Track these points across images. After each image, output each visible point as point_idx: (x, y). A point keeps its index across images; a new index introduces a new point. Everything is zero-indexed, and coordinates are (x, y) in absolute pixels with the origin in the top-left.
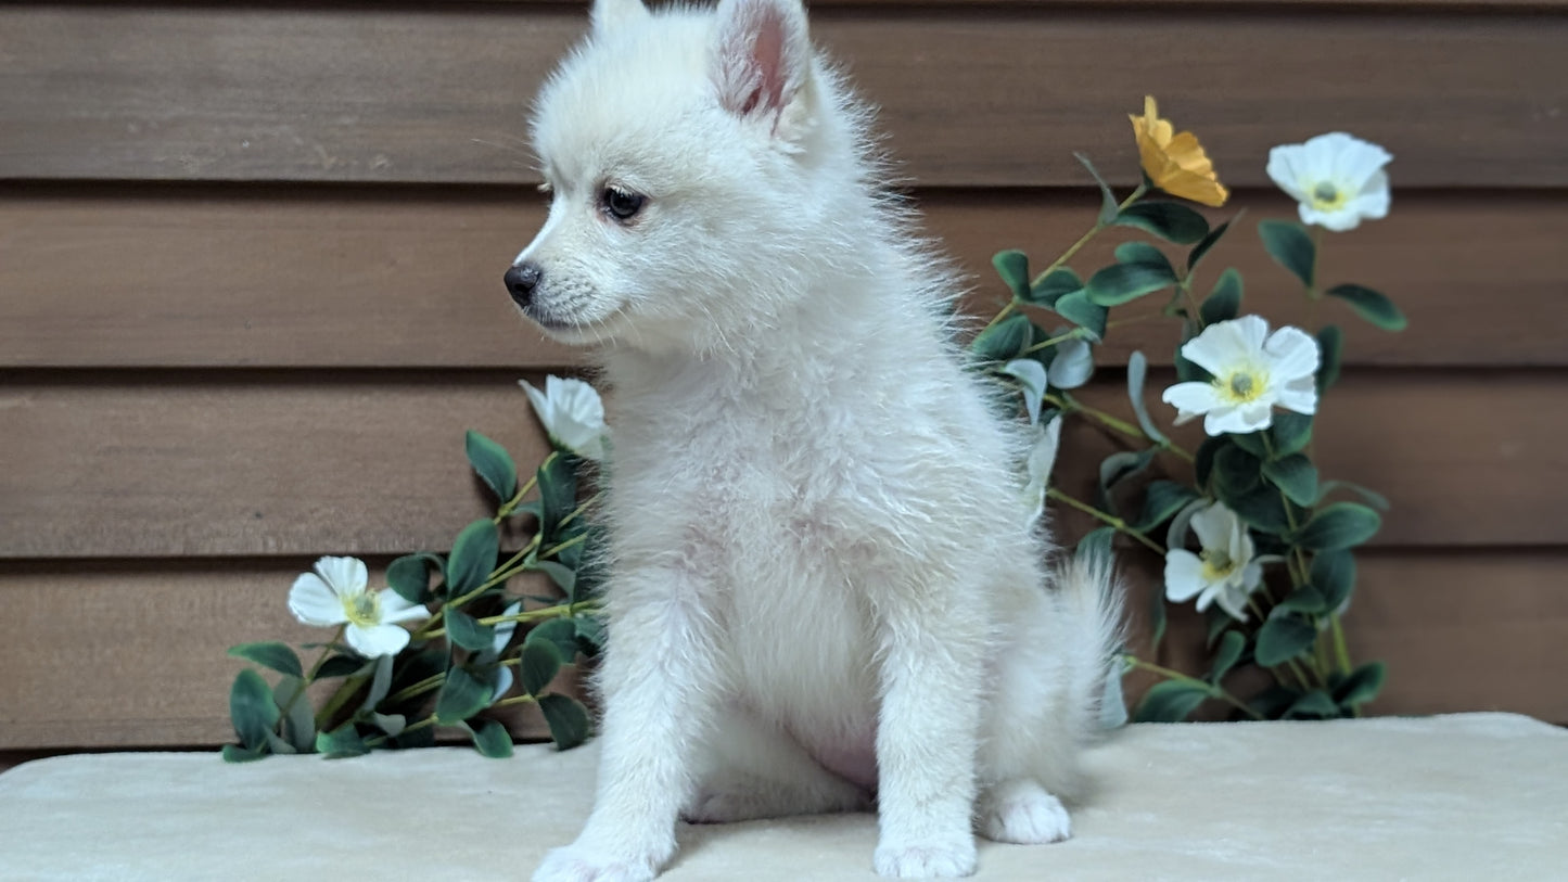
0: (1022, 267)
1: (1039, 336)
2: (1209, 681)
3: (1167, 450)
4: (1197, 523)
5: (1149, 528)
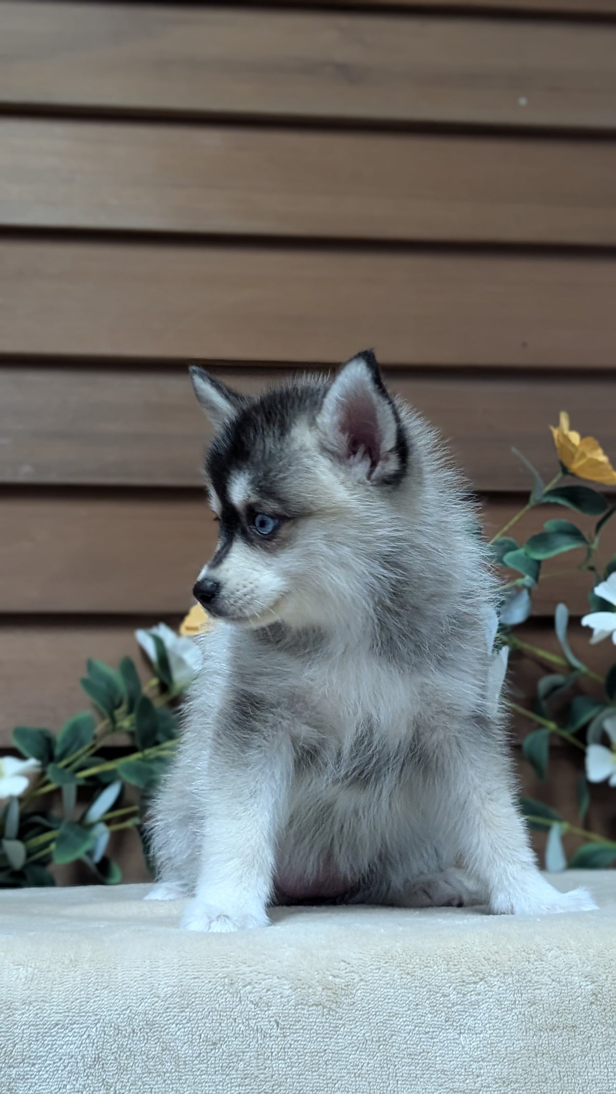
3: (585, 676)
5: (573, 729)
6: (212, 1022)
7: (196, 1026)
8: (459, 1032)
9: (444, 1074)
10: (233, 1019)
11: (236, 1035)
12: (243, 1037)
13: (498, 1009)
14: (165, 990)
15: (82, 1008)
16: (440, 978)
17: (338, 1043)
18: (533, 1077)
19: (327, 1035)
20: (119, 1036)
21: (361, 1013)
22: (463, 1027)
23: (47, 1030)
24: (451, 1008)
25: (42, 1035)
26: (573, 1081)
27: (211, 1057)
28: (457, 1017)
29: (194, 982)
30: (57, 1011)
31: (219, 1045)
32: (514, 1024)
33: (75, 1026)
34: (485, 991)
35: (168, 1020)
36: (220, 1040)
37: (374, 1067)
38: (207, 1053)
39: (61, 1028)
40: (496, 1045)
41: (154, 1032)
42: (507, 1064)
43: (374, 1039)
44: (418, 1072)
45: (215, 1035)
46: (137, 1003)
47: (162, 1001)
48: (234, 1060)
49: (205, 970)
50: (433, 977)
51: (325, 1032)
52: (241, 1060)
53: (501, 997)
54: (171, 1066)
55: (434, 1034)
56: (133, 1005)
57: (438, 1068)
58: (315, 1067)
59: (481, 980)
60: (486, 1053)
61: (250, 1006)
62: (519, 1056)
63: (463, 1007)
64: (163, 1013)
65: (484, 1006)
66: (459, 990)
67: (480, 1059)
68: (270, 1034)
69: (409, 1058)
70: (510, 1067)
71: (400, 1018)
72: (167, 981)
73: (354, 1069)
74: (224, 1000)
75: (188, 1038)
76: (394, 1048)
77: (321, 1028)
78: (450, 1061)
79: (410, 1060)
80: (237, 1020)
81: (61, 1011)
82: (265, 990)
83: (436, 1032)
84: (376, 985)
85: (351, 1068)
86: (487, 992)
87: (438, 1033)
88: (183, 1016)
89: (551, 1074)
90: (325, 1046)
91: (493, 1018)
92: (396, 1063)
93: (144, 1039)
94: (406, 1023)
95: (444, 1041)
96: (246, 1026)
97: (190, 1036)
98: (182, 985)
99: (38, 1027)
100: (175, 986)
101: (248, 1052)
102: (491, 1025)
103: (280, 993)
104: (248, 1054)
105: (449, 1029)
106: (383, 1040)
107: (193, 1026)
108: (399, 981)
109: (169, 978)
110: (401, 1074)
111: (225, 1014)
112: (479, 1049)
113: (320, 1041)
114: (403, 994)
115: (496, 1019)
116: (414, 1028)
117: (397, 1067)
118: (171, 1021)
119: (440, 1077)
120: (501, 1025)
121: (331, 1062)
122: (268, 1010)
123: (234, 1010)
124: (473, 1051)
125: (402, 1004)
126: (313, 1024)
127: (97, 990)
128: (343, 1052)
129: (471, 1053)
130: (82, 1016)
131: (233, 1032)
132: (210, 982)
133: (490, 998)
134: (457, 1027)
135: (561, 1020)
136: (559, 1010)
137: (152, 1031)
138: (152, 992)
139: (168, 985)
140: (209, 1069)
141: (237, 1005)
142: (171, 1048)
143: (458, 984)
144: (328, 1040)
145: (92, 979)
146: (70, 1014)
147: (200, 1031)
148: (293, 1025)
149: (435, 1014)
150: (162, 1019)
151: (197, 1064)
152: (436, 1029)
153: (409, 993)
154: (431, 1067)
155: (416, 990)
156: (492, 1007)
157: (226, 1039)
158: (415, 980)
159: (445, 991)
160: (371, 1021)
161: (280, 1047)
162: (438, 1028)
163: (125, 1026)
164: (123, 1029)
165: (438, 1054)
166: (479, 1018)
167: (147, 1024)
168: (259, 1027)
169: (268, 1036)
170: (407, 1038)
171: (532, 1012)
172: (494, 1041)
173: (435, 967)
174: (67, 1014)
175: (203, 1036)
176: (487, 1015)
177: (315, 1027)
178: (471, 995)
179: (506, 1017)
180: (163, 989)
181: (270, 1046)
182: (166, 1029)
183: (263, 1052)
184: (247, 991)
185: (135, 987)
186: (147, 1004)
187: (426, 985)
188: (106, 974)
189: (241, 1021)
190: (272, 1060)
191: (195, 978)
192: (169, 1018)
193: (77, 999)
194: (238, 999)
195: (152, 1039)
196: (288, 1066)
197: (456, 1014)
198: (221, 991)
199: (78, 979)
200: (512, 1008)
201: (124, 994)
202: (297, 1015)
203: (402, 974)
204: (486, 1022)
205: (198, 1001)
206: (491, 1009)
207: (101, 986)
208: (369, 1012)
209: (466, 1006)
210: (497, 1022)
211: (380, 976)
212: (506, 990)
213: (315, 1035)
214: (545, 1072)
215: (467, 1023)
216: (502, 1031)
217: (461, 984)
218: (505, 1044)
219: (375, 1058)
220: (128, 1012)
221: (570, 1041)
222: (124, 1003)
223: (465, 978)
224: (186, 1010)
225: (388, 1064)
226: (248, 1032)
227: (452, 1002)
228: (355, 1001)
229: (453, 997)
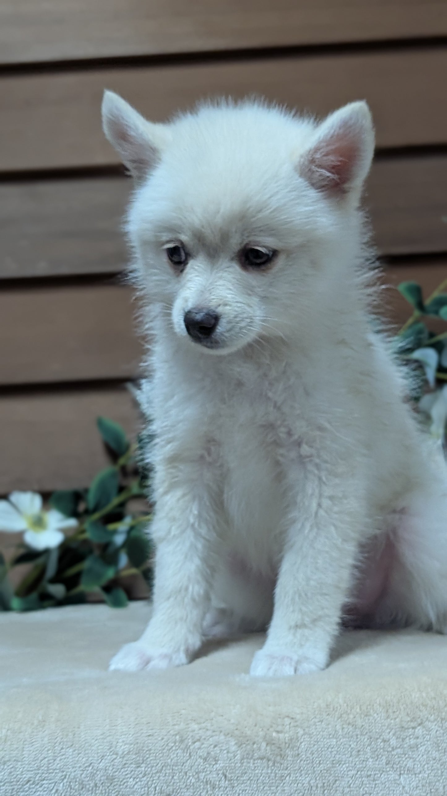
0: (417, 292)
1: (432, 335)
6: (165, 776)
7: (151, 779)
8: (399, 773)
10: (184, 772)
11: (187, 787)
12: (194, 789)
13: (436, 751)
14: (123, 747)
15: (50, 765)
16: (380, 725)
17: (284, 790)
20: (84, 790)
22: (402, 768)
23: (20, 787)
24: (391, 752)
25: (16, 791)
28: (397, 760)
29: (149, 739)
30: (29, 769)
33: (44, 782)
34: (423, 735)
35: (127, 775)
36: (173, 792)
39: (33, 784)
40: (434, 784)
41: (114, 786)
43: (319, 786)
45: (169, 788)
46: (98, 760)
47: (120, 758)
49: (158, 728)
50: (373, 725)
51: (271, 782)
53: (438, 740)
55: (376, 776)
56: (95, 761)
59: (419, 725)
60: (425, 792)
61: (199, 760)
63: (402, 749)
64: (122, 769)
65: (422, 748)
66: (399, 735)
68: (219, 785)
71: (343, 764)
72: (124, 739)
75: (144, 790)
76: (338, 792)
77: (267, 778)
80: (188, 774)
81: (31, 769)
82: (212, 746)
83: (378, 774)
84: (318, 737)
87: (379, 775)
88: (139, 771)
90: (272, 793)
91: (431, 759)
93: (105, 793)
94: (348, 769)
95: (385, 782)
96: (196, 779)
98: (137, 743)
99: (12, 784)
100: (131, 744)
102: (429, 765)
103: (227, 749)
105: (390, 770)
106: (327, 786)
107: (148, 779)
108: (341, 731)
109: (127, 736)
111: (176, 768)
112: (418, 788)
113: (267, 790)
114: (345, 743)
115: (434, 759)
116: (356, 772)
118: (129, 776)
120: (439, 766)
122: (216, 764)
123: (184, 765)
124: (413, 790)
125: (345, 751)
126: (259, 775)
127: (62, 749)
130: (50, 773)
131: (185, 784)
132: (162, 739)
133: (428, 741)
134: (397, 768)
137: (113, 785)
138: (111, 750)
139: (125, 743)
141: (188, 760)
143: (397, 730)
144: (274, 788)
145: (58, 739)
146: (40, 771)
147: (155, 783)
148: (241, 777)
149: (376, 758)
150: (121, 773)
152: (377, 772)
153: (350, 741)
155: (357, 738)
156: (429, 749)
158: (356, 729)
159: (385, 737)
160: (315, 769)
162: (379, 771)
163: (88, 781)
164: (87, 783)
166: (417, 759)
167: (107, 779)
168: (208, 780)
169: (217, 787)
170: (350, 782)
172: (433, 781)
173: (375, 715)
174: (37, 772)
176: (425, 757)
177: (261, 778)
178: (410, 739)
180: (121, 746)
182: (125, 783)
184: (196, 747)
185: (96, 746)
186: (107, 761)
187: (367, 733)
188: (70, 734)
189: (191, 774)
191: (149, 736)
193: (45, 758)
194: (188, 754)
195: (113, 792)
197: (396, 757)
198: (173, 746)
199: (46, 739)
201: (87, 752)
202: (243, 768)
203: (343, 724)
204: (425, 763)
205: (152, 757)
206: (429, 751)
207: (66, 745)
208: (313, 762)
209: (405, 749)
211: (323, 728)
213: (262, 785)
215: (406, 765)
216: (440, 772)
217: (400, 730)
220: (91, 768)
222: (87, 760)
223: (404, 724)
224: (142, 765)
226: (198, 784)
227: (392, 746)
228: (300, 752)
229: (393, 742)
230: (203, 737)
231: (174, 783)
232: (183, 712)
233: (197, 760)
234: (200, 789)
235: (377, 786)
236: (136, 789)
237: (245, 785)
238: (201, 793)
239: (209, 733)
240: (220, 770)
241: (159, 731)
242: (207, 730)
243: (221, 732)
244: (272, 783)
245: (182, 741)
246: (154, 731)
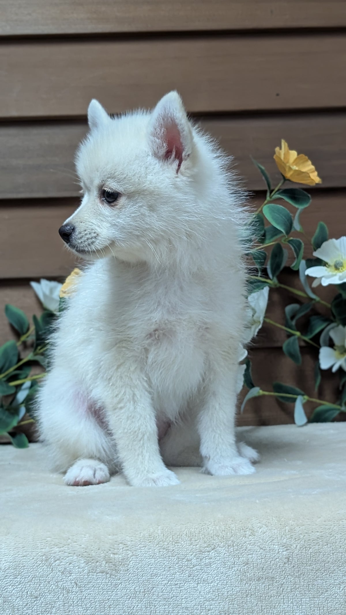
2: (340, 405)
3: (318, 302)
4: (332, 334)
5: (311, 336)
6: (34, 584)
7: (24, 586)
8: (197, 583)
9: (187, 610)
10: (48, 582)
11: (50, 592)
12: (54, 593)
13: (223, 568)
14: (5, 565)
16: (185, 550)
17: (117, 594)
18: (244, 610)
19: (110, 590)
21: (132, 575)
22: (200, 579)
24: (192, 568)
26: (270, 612)
27: (35, 605)
28: (196, 574)
29: (23, 559)
31: (39, 598)
32: (233, 577)
34: (215, 557)
35: (7, 583)
36: (39, 595)
37: (141, 608)
38: (32, 603)
40: (221, 590)
42: (228, 602)
43: (141, 591)
44: (171, 609)
45: (36, 592)
47: (3, 572)
48: (49, 607)
49: (31, 551)
50: (181, 549)
52: (54, 607)
53: (225, 560)
54: (10, 612)
55: (181, 585)
57: (183, 606)
58: (102, 610)
59: (213, 549)
60: (214, 596)
62: (236, 597)
63: (200, 566)
64: (3, 579)
65: (214, 565)
66: (198, 556)
67: (210, 599)
68: (72, 590)
69: (164, 601)
70: (230, 604)
71: (159, 577)
72: (6, 559)
73: (128, 610)
74: (42, 570)
75: (19, 594)
76: (154, 595)
77: (105, 586)
78: (191, 601)
79: (165, 602)
80: (50, 583)
82: (68, 564)
83: (182, 583)
84: (142, 557)
85: (126, 609)
86: (216, 557)
88: (16, 581)
89: (256, 608)
90: (109, 596)
91: (219, 573)
92: (156, 605)
94: (162, 580)
95: (188, 589)
96: (56, 586)
97: (21, 593)
98: (15, 561)
100: (11, 562)
101: (58, 602)
102: (218, 577)
103: (78, 566)
104: (58, 603)
105: (191, 581)
106: (147, 591)
107: (22, 586)
108: (158, 553)
109: (8, 557)
110: (159, 611)
111: (42, 579)
112: (210, 593)
113: (105, 594)
114: (161, 562)
115: (222, 574)
116: (167, 582)
117: (156, 607)
118: (9, 584)
119: (184, 612)
120: (225, 578)
121: (112, 606)
122: (70, 576)
123: (48, 577)
124: (206, 594)
125: (160, 568)
126: (100, 584)
128: (121, 599)
129: (205, 596)
131: (48, 590)
132: (33, 559)
133: (218, 561)
134: (196, 580)
135: (264, 573)
136: (263, 567)
139: (6, 561)
140: (33, 613)
141: (50, 573)
142: (9, 601)
143: (197, 553)
144: (110, 593)
147: (27, 589)
148: (87, 585)
149: (182, 572)
150: (3, 582)
151: (26, 610)
152: (182, 582)
153: (164, 560)
154: (178, 605)
155: (169, 558)
156: (219, 566)
157: (43, 595)
158: (168, 552)
159: (188, 558)
160: (139, 580)
161: (79, 598)
162: (184, 581)
165: (183, 598)
166: (210, 573)
168: (64, 587)
169: (70, 591)
170: (163, 588)
171: (245, 569)
172: (220, 588)
173: (183, 542)
175: (29, 593)
176: (215, 571)
177: (101, 586)
178: (206, 559)
179: (228, 572)
180: (4, 564)
181: (72, 598)
183: (67, 602)
184: (57, 564)
187: (176, 555)
189: (52, 583)
190: (73, 606)
191: (24, 556)
192: (7, 582)
194: (51, 570)
196: (84, 610)
197: (196, 571)
198: (40, 564)
200: (232, 567)
202: (89, 579)
203: (160, 549)
204: (215, 576)
205: (25, 571)
206: (219, 568)
208: (138, 575)
209: (202, 566)
210: (222, 576)
211: (146, 551)
212: (229, 556)
213: (101, 590)
214: (252, 607)
215: (202, 577)
216: (225, 582)
217: (199, 553)
218: (227, 589)
219: (142, 602)
221: (270, 587)
223: (202, 549)
224: (18, 577)
225: (150, 605)
226: (58, 590)
227: (193, 564)
228: (129, 568)
229: (194, 561)
230: (62, 557)
231: (40, 589)
232: (48, 539)
233: (57, 573)
234: (59, 594)
235: (181, 591)
236: (14, 593)
237: (90, 590)
238: (59, 596)
239: (66, 554)
240: (73, 580)
241: (30, 553)
242: (65, 552)
243: (75, 553)
244: (109, 589)
245: (46, 560)
246: (27, 553)
